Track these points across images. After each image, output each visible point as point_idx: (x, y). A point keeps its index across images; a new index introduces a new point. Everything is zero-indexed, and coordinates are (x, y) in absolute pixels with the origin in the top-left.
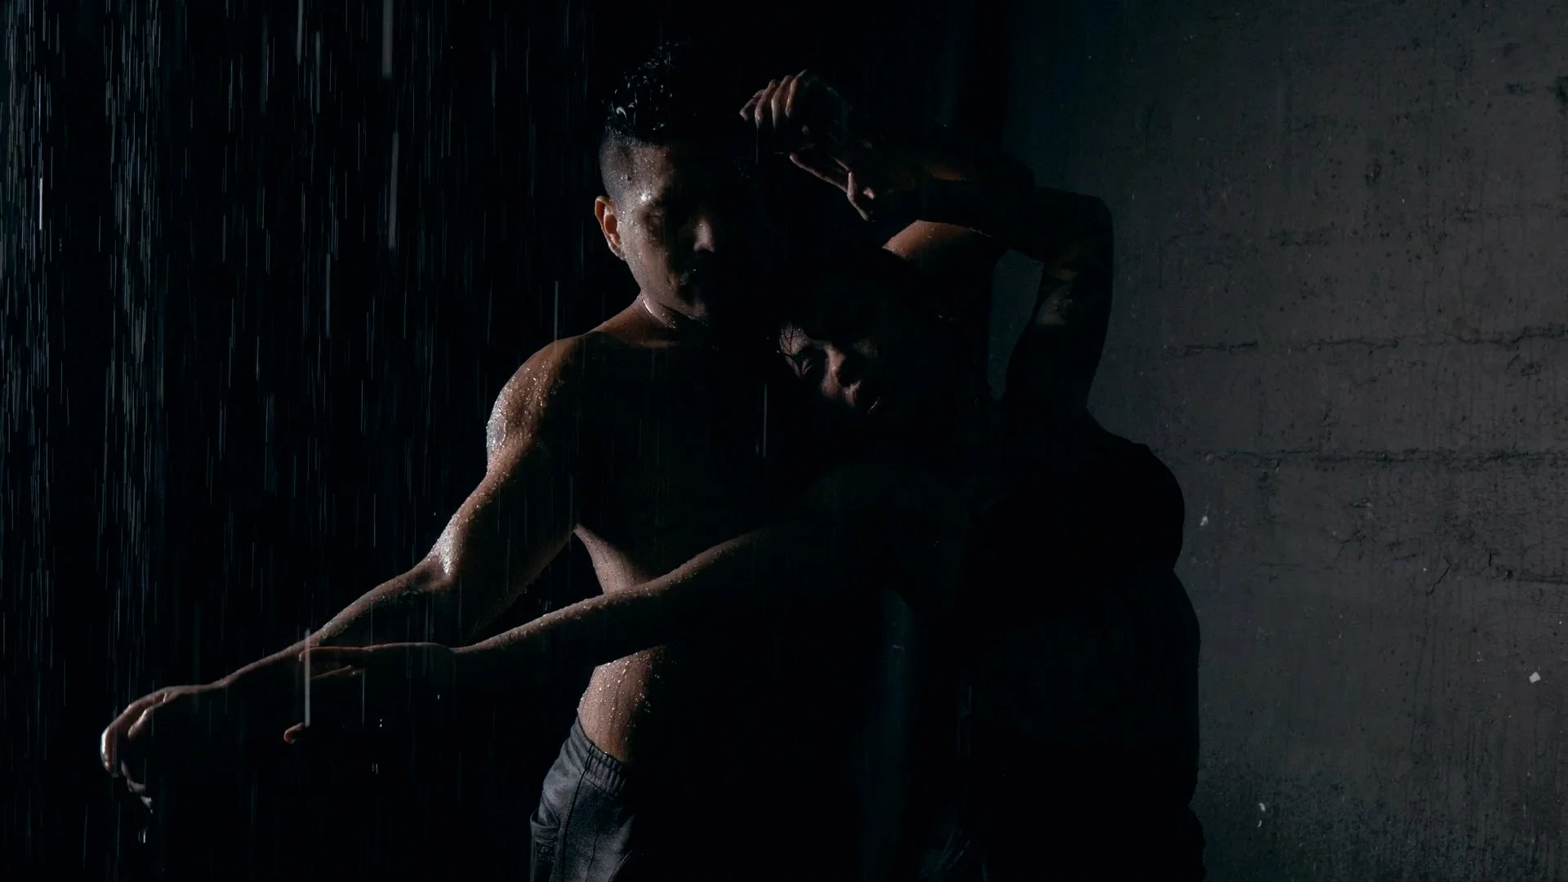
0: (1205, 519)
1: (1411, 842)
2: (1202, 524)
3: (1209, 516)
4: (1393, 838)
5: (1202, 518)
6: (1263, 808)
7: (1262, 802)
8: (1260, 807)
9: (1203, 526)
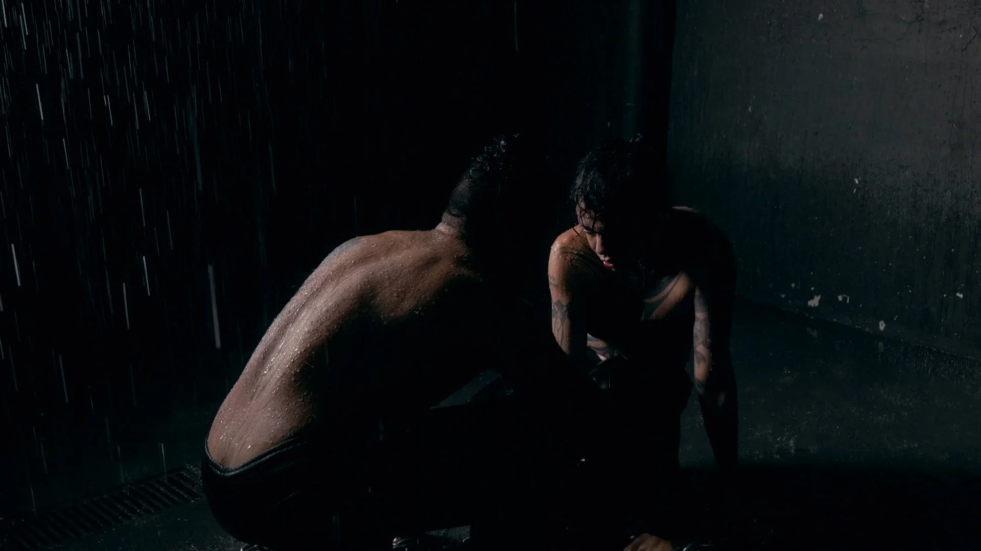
0: (821, 15)
1: (948, 194)
2: (819, 19)
3: (823, 13)
4: (938, 193)
5: (819, 15)
6: (857, 181)
7: (856, 178)
8: (855, 181)
9: (820, 20)
